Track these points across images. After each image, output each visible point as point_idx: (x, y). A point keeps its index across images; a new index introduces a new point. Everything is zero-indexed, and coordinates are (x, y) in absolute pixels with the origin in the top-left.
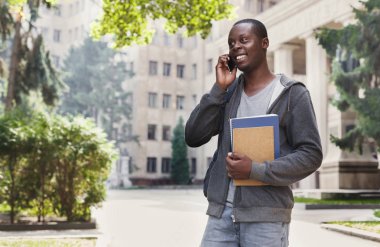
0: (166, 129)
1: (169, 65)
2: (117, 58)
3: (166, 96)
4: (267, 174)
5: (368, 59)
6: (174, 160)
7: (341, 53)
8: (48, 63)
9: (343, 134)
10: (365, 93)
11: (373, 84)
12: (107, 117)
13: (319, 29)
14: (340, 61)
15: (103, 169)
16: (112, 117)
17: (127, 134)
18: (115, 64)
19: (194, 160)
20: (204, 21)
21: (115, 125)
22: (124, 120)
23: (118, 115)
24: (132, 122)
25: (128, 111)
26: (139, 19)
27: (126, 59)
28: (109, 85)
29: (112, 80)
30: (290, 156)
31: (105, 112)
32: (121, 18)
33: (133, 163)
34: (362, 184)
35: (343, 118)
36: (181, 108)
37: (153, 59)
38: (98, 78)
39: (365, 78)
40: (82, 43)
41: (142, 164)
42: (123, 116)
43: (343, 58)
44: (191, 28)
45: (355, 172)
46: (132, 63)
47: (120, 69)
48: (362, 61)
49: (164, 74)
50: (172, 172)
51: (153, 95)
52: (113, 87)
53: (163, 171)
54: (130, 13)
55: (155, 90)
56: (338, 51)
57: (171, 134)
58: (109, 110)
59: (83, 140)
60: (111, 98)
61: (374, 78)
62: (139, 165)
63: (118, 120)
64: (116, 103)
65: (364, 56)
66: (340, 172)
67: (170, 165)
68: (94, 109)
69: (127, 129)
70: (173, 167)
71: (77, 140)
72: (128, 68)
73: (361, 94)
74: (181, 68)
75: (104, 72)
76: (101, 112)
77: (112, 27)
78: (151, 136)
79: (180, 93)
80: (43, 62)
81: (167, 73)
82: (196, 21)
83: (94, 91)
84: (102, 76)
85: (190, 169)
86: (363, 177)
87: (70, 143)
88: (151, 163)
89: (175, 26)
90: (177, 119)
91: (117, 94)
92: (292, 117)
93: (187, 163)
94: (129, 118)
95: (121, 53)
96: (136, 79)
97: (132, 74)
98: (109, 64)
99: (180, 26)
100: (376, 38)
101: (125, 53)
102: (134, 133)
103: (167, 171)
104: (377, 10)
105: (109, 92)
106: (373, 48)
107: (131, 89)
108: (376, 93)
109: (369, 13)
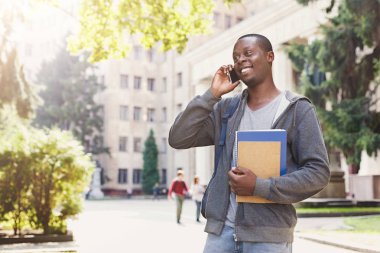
0: (137, 141)
1: (139, 78)
2: (89, 72)
3: (137, 109)
4: (272, 190)
5: (335, 73)
6: (145, 170)
7: (308, 67)
8: (23, 76)
10: (333, 107)
11: (339, 98)
12: (79, 130)
13: (288, 44)
14: (308, 75)
15: (79, 181)
16: (83, 129)
17: (98, 146)
18: (87, 78)
19: (164, 171)
20: (180, 36)
21: (87, 138)
22: (96, 132)
23: (89, 127)
24: (103, 134)
25: (100, 123)
26: (116, 33)
27: (98, 73)
28: (81, 98)
29: (83, 93)
30: (297, 173)
31: (77, 124)
32: (98, 32)
33: (105, 174)
34: (329, 193)
36: (152, 120)
37: (124, 72)
38: (70, 91)
39: (332, 91)
40: (54, 57)
41: (113, 175)
42: (94, 129)
43: (311, 73)
44: (167, 43)
46: (103, 77)
47: (92, 83)
48: (328, 75)
49: (135, 87)
50: (143, 183)
51: (124, 108)
52: (85, 99)
53: (134, 182)
54: (107, 28)
55: (126, 103)
56: (305, 65)
57: (142, 146)
58: (81, 122)
59: (59, 153)
60: (82, 110)
61: (340, 91)
62: (110, 177)
63: (90, 132)
64: (88, 116)
65: (330, 70)
67: (142, 174)
68: (66, 122)
69: (98, 141)
70: (144, 178)
71: (54, 153)
72: (99, 81)
73: (329, 106)
74: (151, 81)
75: (75, 85)
76: (72, 125)
77: (88, 41)
78: (122, 148)
79: (150, 106)
80: (18, 76)
81: (138, 86)
82: (172, 36)
83: (66, 104)
84: (73, 88)
85: (161, 180)
87: (47, 156)
88: (122, 175)
89: (151, 40)
90: (149, 131)
91: (89, 107)
92: (298, 132)
93: (158, 174)
94: (100, 130)
95: (93, 67)
96: (107, 92)
97: (103, 88)
98: (81, 78)
99: (156, 40)
100: (342, 53)
101: (97, 67)
102: (105, 145)
103: (138, 182)
104: (342, 26)
105: (81, 105)
106: (340, 62)
107: (102, 102)
108: (344, 106)
109: (336, 29)
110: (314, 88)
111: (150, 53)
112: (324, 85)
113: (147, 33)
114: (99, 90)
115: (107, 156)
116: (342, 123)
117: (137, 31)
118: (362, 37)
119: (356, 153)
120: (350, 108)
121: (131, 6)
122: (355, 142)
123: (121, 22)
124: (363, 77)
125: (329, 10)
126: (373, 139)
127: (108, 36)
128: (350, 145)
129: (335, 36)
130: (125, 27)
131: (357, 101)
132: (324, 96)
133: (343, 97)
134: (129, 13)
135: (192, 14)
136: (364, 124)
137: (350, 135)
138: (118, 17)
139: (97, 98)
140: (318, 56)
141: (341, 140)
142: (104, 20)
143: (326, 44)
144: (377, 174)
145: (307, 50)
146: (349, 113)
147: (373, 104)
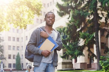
0: (14, 56)
1: (14, 38)
3: (14, 47)
6: (17, 64)
7: (63, 34)
9: (63, 55)
10: (69, 44)
13: (57, 28)
17: (2, 57)
19: (22, 64)
20: (25, 25)
24: (4, 54)
25: (2, 51)
27: (1, 36)
33: (4, 65)
34: (68, 67)
35: (63, 51)
36: (18, 50)
37: (10, 36)
39: (68, 40)
41: (7, 65)
42: (1, 53)
43: (63, 35)
45: (66, 64)
46: (3, 37)
48: (68, 36)
49: (13, 40)
50: (16, 67)
51: (10, 46)
53: (13, 67)
54: (3, 22)
56: (62, 34)
57: (16, 57)
61: (71, 40)
62: (6, 66)
66: (62, 64)
67: (16, 65)
69: (2, 56)
70: (16, 66)
72: (2, 39)
74: (18, 39)
78: (10, 58)
79: (18, 46)
82: (22, 25)
85: (21, 66)
86: (68, 65)
88: (10, 65)
89: (16, 26)
90: (17, 53)
93: (21, 65)
97: (3, 41)
100: (72, 30)
102: (4, 57)
103: (15, 67)
104: (72, 23)
106: (71, 32)
107: (3, 45)
108: (71, 44)
109: (70, 24)
110: (64, 39)
111: (18, 31)
112: (66, 39)
114: (2, 41)
115: (5, 60)
116: (70, 49)
117: (12, 23)
118: (77, 26)
120: (73, 44)
121: (10, 16)
122: (74, 53)
123: (7, 21)
124: (77, 37)
125: (68, 18)
126: (78, 52)
127: (3, 24)
128: (73, 54)
129: (70, 26)
130: (8, 22)
131: (75, 43)
132: (66, 42)
133: (71, 42)
135: (28, 19)
136: (76, 49)
137: (73, 51)
138: (6, 19)
139: (1, 44)
140: (65, 31)
141: (70, 53)
143: (67, 28)
144: (81, 62)
145: (62, 29)
146: (73, 46)
147: (80, 44)
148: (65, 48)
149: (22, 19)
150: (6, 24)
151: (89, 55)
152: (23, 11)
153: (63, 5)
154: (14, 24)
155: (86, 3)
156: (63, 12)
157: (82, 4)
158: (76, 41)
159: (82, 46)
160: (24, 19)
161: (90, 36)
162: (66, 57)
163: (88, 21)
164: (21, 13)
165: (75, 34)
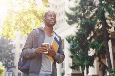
2: (11, 43)
9: (72, 65)
10: (78, 54)
12: (7, 61)
18: (10, 45)
21: (9, 63)
22: (12, 61)
23: (9, 60)
24: (14, 62)
25: (13, 59)
27: (13, 43)
28: (7, 51)
29: (8, 49)
31: (6, 59)
35: (72, 61)
37: (21, 44)
38: (4, 49)
42: (11, 60)
47: (11, 46)
52: (9, 51)
58: (7, 58)
60: (8, 55)
64: (10, 56)
68: (3, 58)
72: (14, 46)
75: (6, 47)
77: (5, 33)
83: (3, 53)
84: (5, 48)
89: (23, 33)
91: (10, 54)
94: (13, 61)
95: (12, 42)
96: (16, 49)
97: (15, 48)
98: (8, 45)
99: (25, 33)
100: (81, 39)
101: (13, 42)
102: (14, 65)
104: (81, 31)
105: (7, 53)
106: (79, 42)
107: (14, 52)
109: (79, 32)
110: (72, 48)
112: (75, 48)
113: (22, 31)
114: (13, 49)
115: (15, 69)
116: (79, 59)
118: (85, 35)
119: (83, 67)
120: (82, 54)
122: (83, 64)
123: (15, 28)
125: (77, 27)
126: (88, 63)
127: (11, 31)
129: (78, 34)
131: (84, 52)
132: (75, 51)
133: (81, 51)
134: (18, 25)
136: (86, 59)
137: (82, 62)
138: (14, 27)
139: (12, 51)
140: (73, 40)
141: (79, 63)
142: (10, 27)
143: (76, 36)
144: (93, 74)
145: (71, 38)
146: (82, 56)
147: (89, 53)
148: (74, 58)
149: (29, 27)
150: (13, 31)
151: (100, 66)
152: (30, 19)
153: (71, 14)
154: (21, 32)
155: (94, 12)
156: (71, 20)
157: (90, 13)
158: (85, 50)
159: (93, 56)
160: (31, 27)
161: (99, 46)
162: (76, 68)
163: (97, 30)
164: (28, 21)
165: (84, 44)
